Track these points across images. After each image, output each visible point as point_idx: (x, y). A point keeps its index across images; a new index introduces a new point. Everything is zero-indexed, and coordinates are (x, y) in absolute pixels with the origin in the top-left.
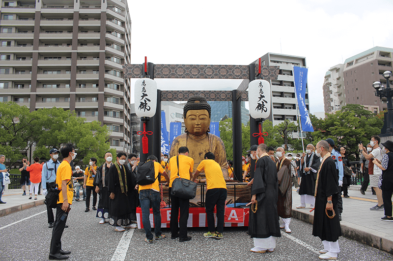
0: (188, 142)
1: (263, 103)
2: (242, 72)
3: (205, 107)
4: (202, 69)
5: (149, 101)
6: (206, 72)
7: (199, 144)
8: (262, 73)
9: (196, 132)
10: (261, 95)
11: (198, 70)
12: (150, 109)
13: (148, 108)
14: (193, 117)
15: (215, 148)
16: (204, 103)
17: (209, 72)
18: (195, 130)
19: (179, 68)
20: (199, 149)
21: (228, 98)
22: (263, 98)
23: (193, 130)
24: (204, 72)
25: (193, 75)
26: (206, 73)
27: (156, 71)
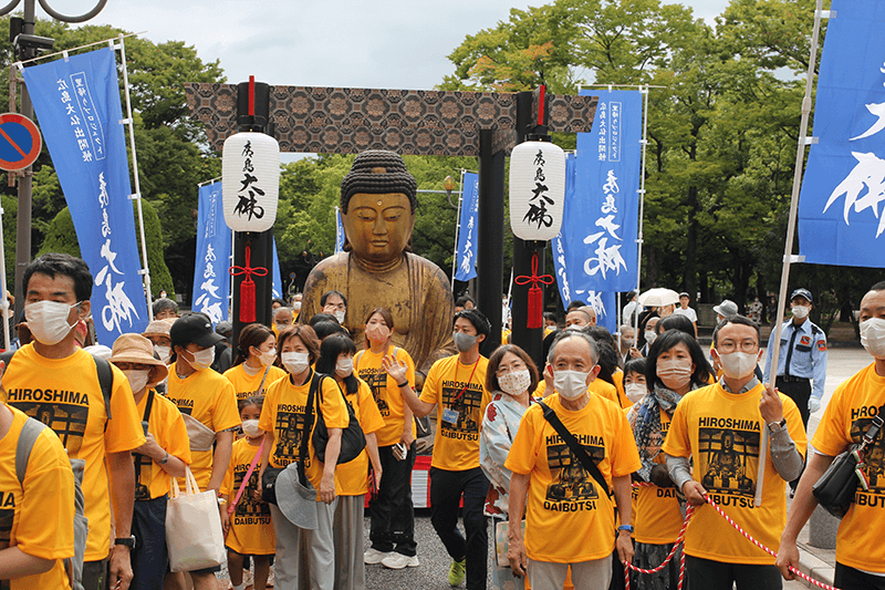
0: (352, 281)
1: (543, 203)
2: (498, 110)
3: (399, 185)
4: (394, 101)
5: (262, 193)
6: (405, 109)
7: (381, 285)
8: (551, 114)
9: (374, 255)
10: (538, 184)
11: (385, 103)
12: (262, 213)
13: (258, 212)
14: (370, 213)
15: (424, 298)
16: (397, 175)
17: (413, 110)
18: (372, 249)
19: (334, 97)
20: (382, 299)
21: (468, 148)
22: (545, 193)
23: (367, 248)
24: (401, 110)
25: (370, 116)
26: (404, 113)
27: (274, 103)
